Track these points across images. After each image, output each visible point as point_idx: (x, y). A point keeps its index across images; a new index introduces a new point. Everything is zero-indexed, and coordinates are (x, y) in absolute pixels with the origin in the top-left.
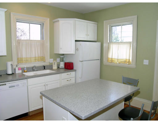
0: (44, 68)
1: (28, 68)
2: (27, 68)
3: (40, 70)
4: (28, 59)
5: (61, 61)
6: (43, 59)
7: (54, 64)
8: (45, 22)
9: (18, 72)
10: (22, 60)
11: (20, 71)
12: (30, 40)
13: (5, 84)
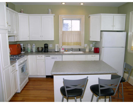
0: (80, 50)
1: (69, 49)
2: (67, 49)
3: (77, 51)
4: (69, 43)
5: (92, 46)
6: (79, 44)
7: (87, 48)
8: (82, 18)
9: (62, 51)
10: (65, 44)
11: (63, 51)
12: (71, 31)
13: (50, 56)
